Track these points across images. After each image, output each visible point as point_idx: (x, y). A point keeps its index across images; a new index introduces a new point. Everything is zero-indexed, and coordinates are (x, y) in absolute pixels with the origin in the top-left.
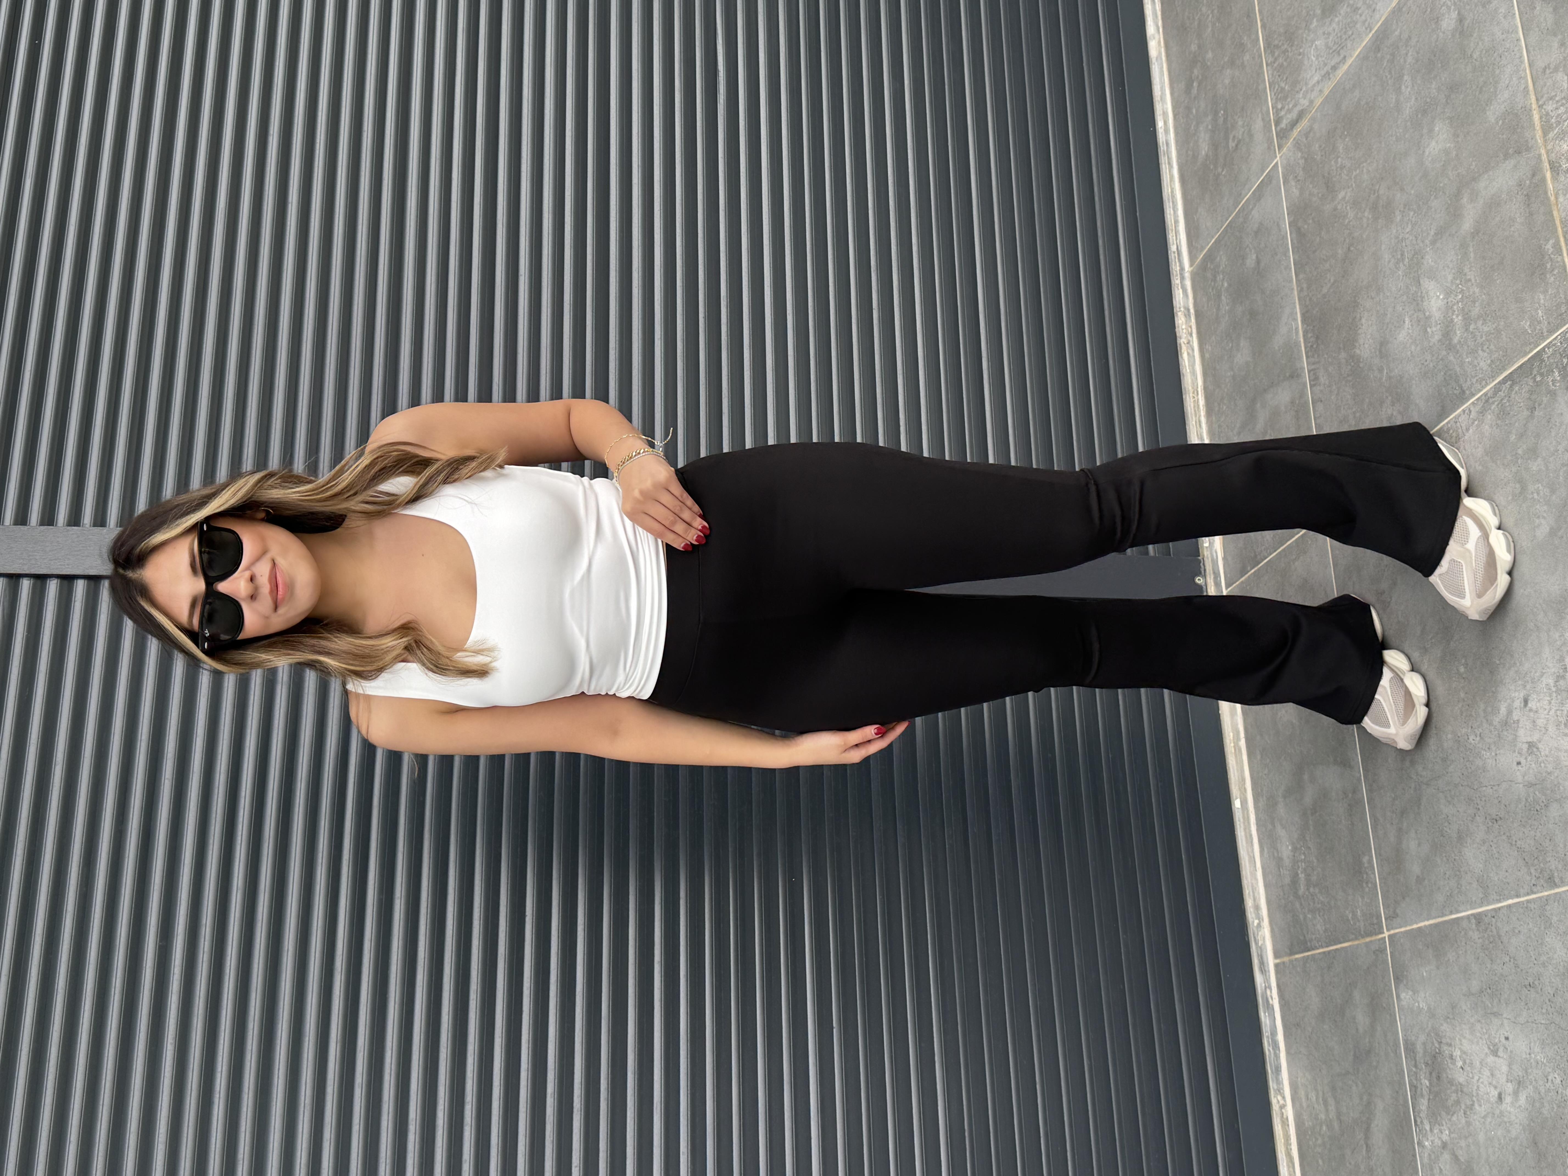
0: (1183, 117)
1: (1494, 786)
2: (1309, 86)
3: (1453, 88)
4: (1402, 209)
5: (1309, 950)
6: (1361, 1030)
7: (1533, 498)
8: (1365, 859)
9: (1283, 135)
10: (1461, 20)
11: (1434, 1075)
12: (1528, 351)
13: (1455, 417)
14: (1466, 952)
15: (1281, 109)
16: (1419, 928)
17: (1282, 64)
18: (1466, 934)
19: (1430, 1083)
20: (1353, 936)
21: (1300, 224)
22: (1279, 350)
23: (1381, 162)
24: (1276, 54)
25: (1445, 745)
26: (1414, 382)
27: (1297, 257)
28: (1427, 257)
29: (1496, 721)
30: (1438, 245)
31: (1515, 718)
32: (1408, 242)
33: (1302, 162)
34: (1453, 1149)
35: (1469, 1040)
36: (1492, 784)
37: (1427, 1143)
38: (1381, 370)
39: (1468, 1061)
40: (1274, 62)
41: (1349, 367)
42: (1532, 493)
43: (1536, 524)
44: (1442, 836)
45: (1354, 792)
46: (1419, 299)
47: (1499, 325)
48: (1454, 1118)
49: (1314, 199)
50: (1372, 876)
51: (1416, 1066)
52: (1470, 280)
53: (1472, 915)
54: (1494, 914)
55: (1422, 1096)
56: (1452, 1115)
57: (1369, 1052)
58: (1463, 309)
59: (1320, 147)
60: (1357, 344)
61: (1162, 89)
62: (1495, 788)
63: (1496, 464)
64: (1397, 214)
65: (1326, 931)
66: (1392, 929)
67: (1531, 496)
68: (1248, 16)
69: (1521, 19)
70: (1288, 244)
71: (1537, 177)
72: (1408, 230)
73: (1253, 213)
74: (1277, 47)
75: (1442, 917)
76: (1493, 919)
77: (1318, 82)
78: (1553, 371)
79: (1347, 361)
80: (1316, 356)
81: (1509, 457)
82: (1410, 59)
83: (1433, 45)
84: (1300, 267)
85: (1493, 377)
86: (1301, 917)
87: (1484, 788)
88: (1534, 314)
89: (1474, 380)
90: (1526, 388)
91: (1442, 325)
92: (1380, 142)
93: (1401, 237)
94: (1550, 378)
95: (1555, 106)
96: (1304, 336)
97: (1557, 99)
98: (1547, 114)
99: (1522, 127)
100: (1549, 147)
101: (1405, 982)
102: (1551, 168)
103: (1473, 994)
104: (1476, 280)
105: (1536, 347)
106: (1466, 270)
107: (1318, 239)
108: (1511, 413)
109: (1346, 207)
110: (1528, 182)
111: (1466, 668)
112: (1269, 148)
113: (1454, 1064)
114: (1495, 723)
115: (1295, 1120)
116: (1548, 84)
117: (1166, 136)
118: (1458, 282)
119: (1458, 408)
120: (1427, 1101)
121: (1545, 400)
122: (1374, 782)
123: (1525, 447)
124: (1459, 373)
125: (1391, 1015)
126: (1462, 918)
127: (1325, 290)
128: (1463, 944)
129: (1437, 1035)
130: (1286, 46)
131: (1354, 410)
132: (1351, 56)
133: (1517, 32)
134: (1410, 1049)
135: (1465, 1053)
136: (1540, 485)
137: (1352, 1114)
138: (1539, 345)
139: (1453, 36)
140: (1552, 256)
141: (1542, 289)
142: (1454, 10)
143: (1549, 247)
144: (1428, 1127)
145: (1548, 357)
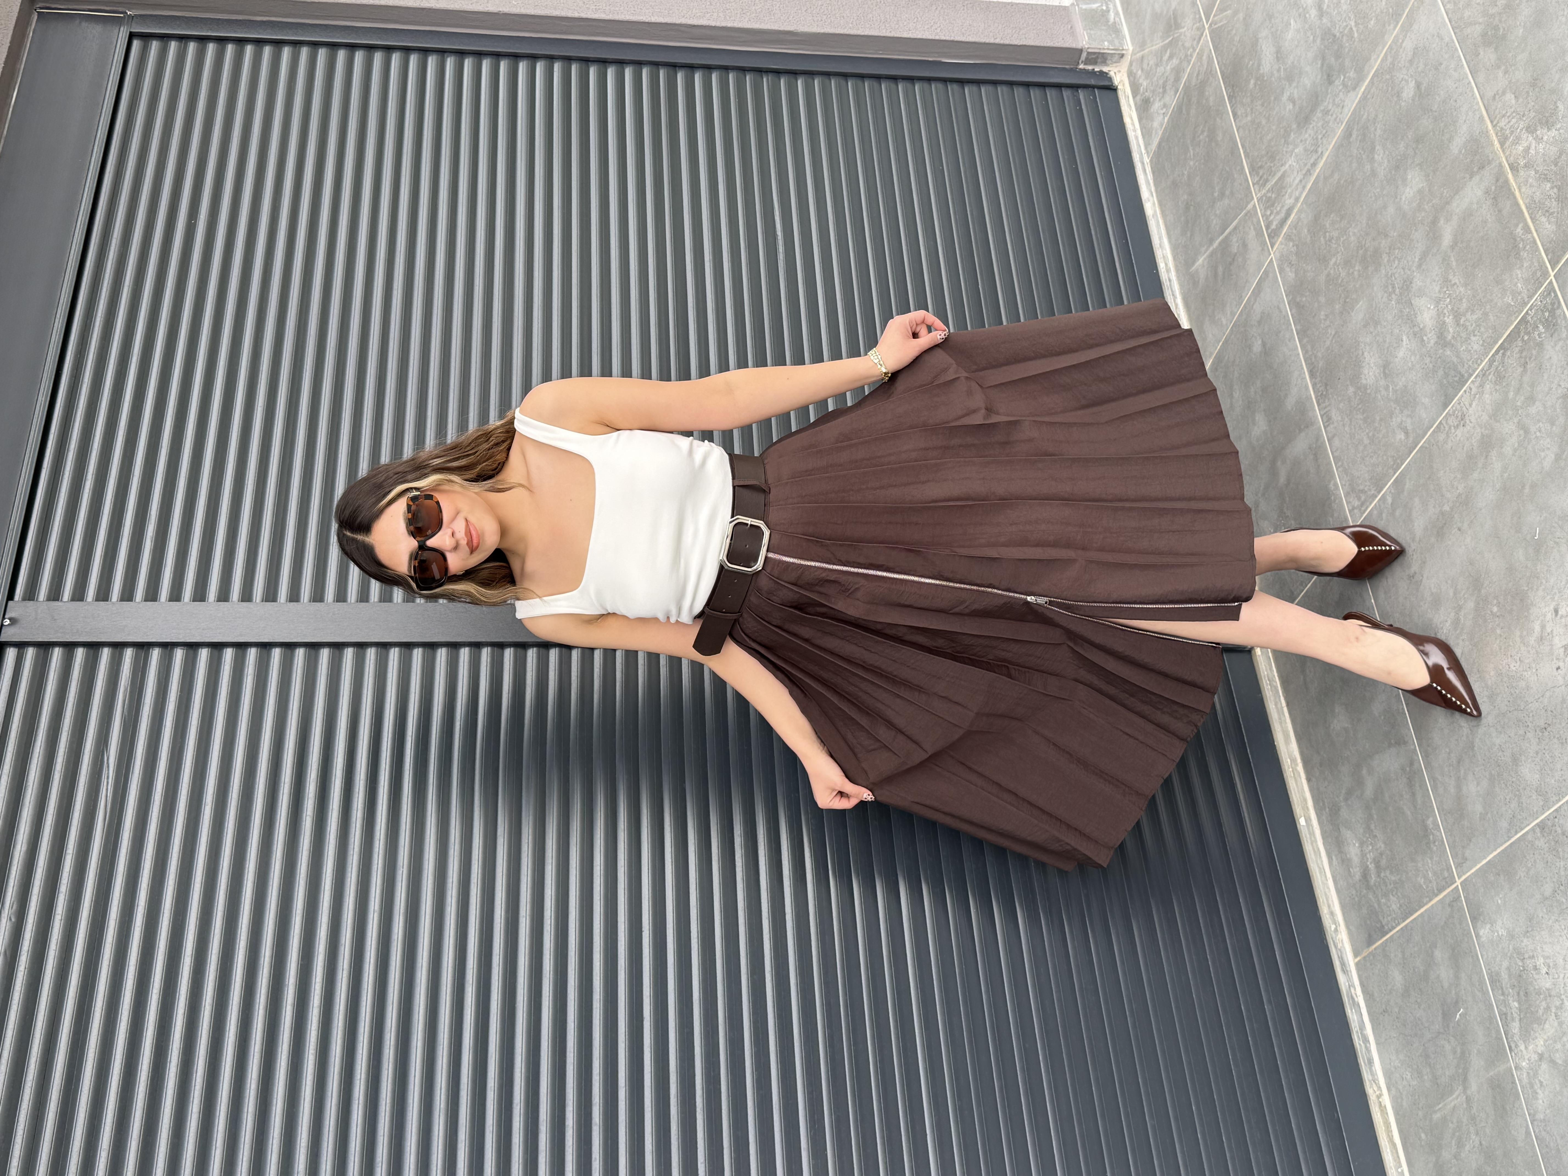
0: (1181, 255)
1: (1539, 698)
2: (1293, 187)
3: (1418, 140)
4: (1388, 251)
5: (1387, 933)
6: (1446, 985)
7: (1536, 437)
8: (1429, 822)
9: (1273, 235)
10: (1418, 86)
11: (1522, 993)
12: (1513, 319)
13: (1458, 400)
14: (1535, 860)
15: (1270, 215)
16: (1489, 861)
17: (1267, 179)
18: (1532, 845)
19: (1519, 1004)
20: (1428, 899)
21: (1298, 299)
22: (1292, 409)
23: (1364, 221)
24: (1261, 173)
25: (1489, 683)
26: (1417, 386)
27: (1298, 327)
28: (1415, 280)
29: (1532, 640)
30: (1423, 267)
31: (1549, 630)
32: (1397, 276)
33: (1294, 249)
34: (1550, 1056)
35: (1550, 943)
36: (1536, 697)
37: (1524, 1064)
38: (1387, 388)
39: (1551, 965)
40: (1260, 180)
41: (1358, 397)
42: (1535, 433)
43: (1543, 457)
44: (1499, 766)
45: (1411, 764)
46: (1413, 317)
47: (1485, 309)
48: (1547, 1026)
49: (1309, 275)
50: (1438, 834)
51: (1503, 994)
52: (1455, 284)
53: (1535, 826)
54: (1555, 814)
55: (1513, 1020)
56: (1545, 1023)
57: (1457, 1002)
58: (1453, 309)
59: (1309, 231)
60: (1363, 376)
61: (1160, 238)
62: (1539, 700)
63: (1499, 421)
64: (1383, 257)
65: (1401, 906)
66: (1464, 874)
67: (1534, 436)
68: (1232, 153)
69: (1468, 67)
70: (1289, 320)
71: (1501, 181)
72: (1395, 266)
73: (1254, 307)
74: (1261, 167)
75: (1508, 841)
76: (1556, 820)
77: (1301, 181)
78: (1537, 327)
79: (1355, 393)
80: (1327, 400)
81: (1510, 412)
82: (1379, 132)
83: (1398, 113)
84: (1302, 333)
85: (1487, 354)
86: (1376, 905)
87: (1530, 705)
88: (1514, 288)
89: (1470, 363)
90: (1517, 350)
91: (1436, 329)
92: (1362, 206)
93: (1390, 274)
94: (1536, 333)
95: (1507, 121)
96: (1313, 389)
97: (1508, 114)
98: (1502, 129)
99: (1482, 147)
100: (1508, 153)
101: (1482, 918)
102: (1511, 170)
103: (1547, 898)
104: (1460, 282)
105: (1520, 314)
106: (1451, 277)
107: (1316, 305)
108: (1507, 375)
109: (1338, 269)
110: (1493, 188)
111: (1499, 606)
112: (1263, 250)
113: (1539, 973)
114: (1532, 642)
115: (1393, 1107)
116: (1499, 106)
117: (1168, 275)
118: (1445, 289)
119: (1460, 391)
120: (1518, 1022)
121: (1534, 352)
122: (1428, 746)
123: (1522, 398)
124: (1456, 362)
125: (1472, 956)
126: (1527, 832)
127: (1328, 343)
128: (1532, 856)
129: (1519, 953)
130: (1269, 164)
131: (1367, 431)
132: (1327, 150)
133: (1467, 78)
134: (1495, 980)
135: (1548, 957)
136: (1541, 424)
137: (1447, 1073)
138: (1522, 311)
139: (1413, 100)
140: (1523, 237)
141: (1518, 266)
142: (1412, 81)
143: (1519, 230)
144: (1522, 1047)
145: (1532, 318)
